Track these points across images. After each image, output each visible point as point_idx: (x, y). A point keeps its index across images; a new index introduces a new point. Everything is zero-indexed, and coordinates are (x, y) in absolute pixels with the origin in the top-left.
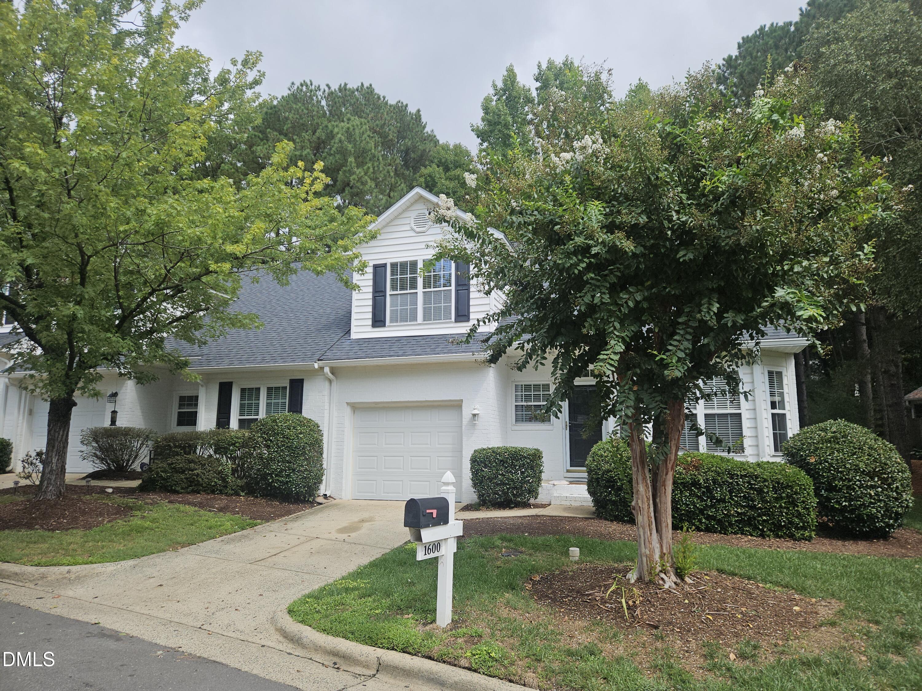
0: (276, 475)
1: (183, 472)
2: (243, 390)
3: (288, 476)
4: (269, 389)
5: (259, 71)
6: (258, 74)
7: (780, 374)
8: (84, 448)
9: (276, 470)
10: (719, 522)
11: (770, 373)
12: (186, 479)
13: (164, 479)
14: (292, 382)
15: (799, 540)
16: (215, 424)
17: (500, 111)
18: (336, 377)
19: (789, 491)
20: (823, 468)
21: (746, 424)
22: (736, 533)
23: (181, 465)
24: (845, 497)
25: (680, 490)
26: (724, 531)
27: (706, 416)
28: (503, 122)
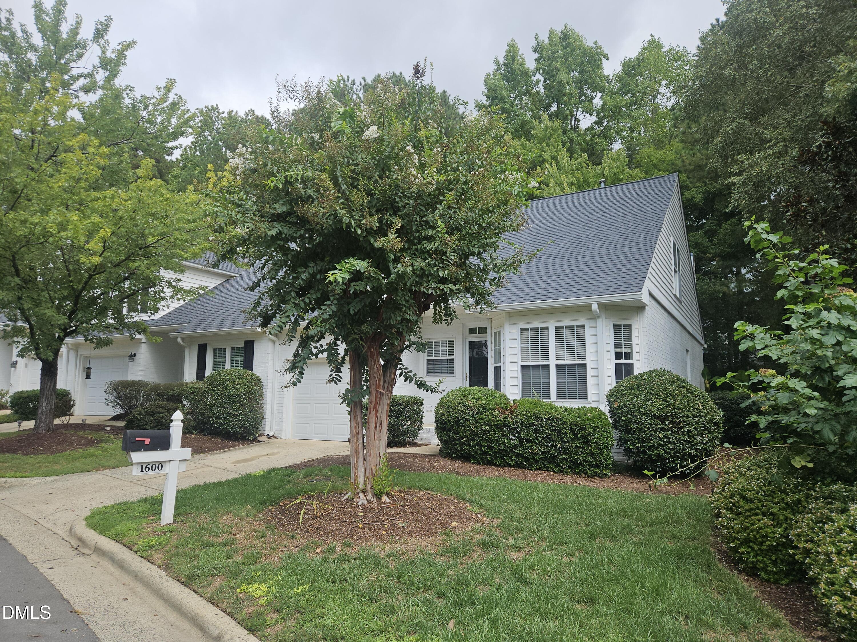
0: (216, 418)
1: (153, 415)
2: (215, 350)
3: (225, 418)
4: (232, 349)
5: (176, 95)
6: (176, 97)
7: (628, 327)
8: (107, 396)
9: (216, 414)
10: (527, 459)
11: (616, 327)
12: (155, 420)
13: (139, 420)
14: (246, 342)
15: (592, 476)
16: (195, 378)
17: (496, 85)
18: (278, 339)
19: (584, 432)
20: (622, 412)
21: (590, 373)
22: (540, 469)
23: (152, 409)
24: (639, 439)
25: (494, 431)
26: (530, 467)
27: (558, 366)
28: (499, 96)
